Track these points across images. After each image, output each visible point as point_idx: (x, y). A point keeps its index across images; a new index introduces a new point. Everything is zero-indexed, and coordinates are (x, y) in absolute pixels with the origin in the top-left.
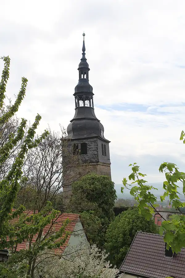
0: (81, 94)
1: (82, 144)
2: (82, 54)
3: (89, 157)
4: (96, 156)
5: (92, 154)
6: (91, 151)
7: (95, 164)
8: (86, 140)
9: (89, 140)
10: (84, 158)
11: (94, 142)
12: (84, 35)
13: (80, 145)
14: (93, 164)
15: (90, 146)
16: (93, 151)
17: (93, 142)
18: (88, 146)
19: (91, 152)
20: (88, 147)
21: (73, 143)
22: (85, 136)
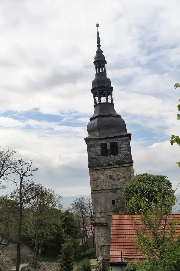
0: (102, 89)
1: (111, 143)
2: (97, 46)
3: (121, 158)
4: (129, 156)
5: (124, 154)
6: (122, 151)
7: (128, 165)
8: (116, 139)
9: (119, 139)
10: (115, 159)
11: (126, 141)
12: (98, 26)
13: (108, 145)
14: (126, 165)
15: (121, 145)
16: (126, 150)
17: (123, 140)
18: (119, 145)
19: (122, 153)
20: (119, 147)
21: (100, 142)
22: (115, 135)
